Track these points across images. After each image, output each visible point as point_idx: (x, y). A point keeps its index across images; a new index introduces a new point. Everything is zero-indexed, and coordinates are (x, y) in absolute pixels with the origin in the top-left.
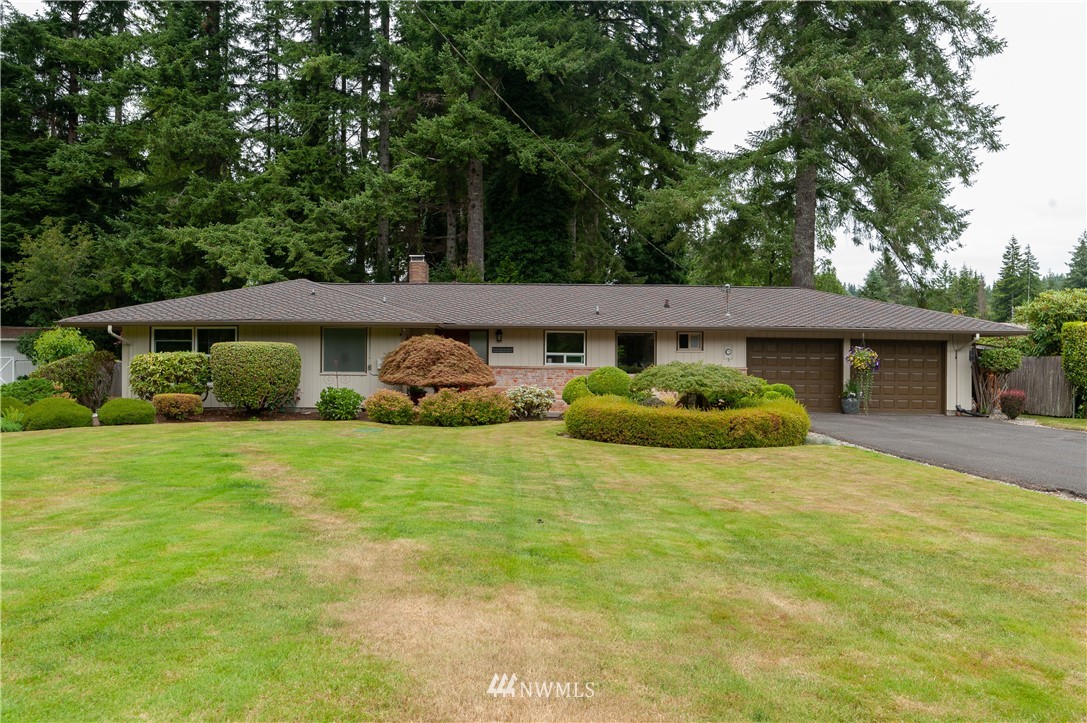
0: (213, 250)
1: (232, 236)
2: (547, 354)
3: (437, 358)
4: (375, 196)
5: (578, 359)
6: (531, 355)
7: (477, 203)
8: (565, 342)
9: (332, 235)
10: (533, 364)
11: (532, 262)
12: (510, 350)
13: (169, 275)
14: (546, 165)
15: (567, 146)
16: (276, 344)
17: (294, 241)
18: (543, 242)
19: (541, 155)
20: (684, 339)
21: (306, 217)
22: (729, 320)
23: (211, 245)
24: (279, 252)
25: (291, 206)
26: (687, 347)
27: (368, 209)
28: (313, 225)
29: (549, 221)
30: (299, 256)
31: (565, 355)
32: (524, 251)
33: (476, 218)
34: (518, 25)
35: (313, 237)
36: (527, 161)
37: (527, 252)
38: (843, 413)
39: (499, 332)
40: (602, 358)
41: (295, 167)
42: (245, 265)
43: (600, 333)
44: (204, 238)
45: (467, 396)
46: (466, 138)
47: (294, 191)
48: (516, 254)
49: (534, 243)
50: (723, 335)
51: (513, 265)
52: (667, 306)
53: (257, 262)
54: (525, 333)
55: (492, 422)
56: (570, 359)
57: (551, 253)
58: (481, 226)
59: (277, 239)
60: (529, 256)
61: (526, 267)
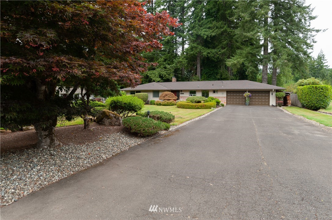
0: (150, 75)
1: (153, 73)
2: (190, 94)
4: (176, 64)
5: (195, 95)
6: (187, 95)
7: (199, 63)
8: (193, 92)
9: (171, 71)
10: (187, 96)
11: (210, 74)
12: (183, 94)
13: (144, 80)
14: (209, 55)
15: (214, 51)
16: (144, 93)
17: (164, 73)
18: (213, 70)
19: (208, 53)
20: (214, 91)
21: (167, 68)
22: (223, 88)
23: (150, 74)
24: (162, 75)
25: (164, 66)
26: (215, 93)
27: (175, 67)
28: (168, 70)
29: (213, 66)
30: (165, 76)
31: (193, 94)
32: (208, 72)
33: (199, 66)
35: (168, 72)
36: (205, 55)
37: (209, 72)
38: (246, 105)
39: (181, 91)
40: (199, 95)
41: (165, 58)
42: (155, 78)
43: (199, 91)
44: (149, 73)
45: (169, 101)
46: (192, 51)
47: (164, 63)
48: (207, 73)
49: (211, 70)
50: (222, 91)
51: (205, 75)
52: (213, 85)
53: (157, 77)
54: (186, 91)
55: (172, 105)
56: (193, 95)
57: (214, 72)
58: (200, 68)
59: (161, 73)
60: (209, 73)
61: (209, 75)
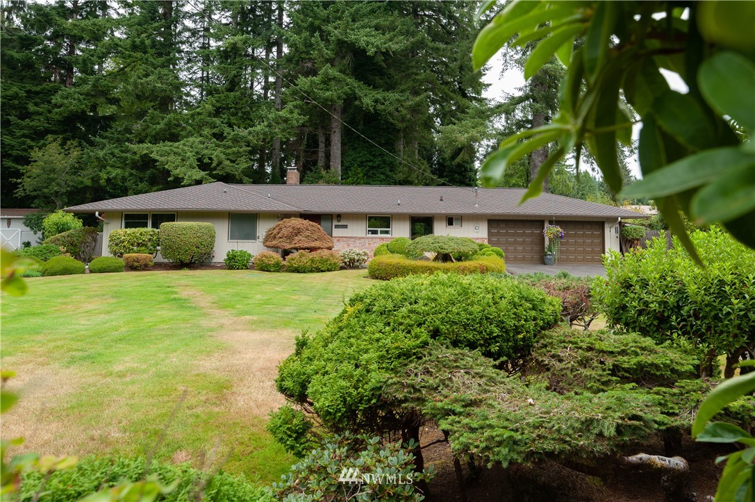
0: (163, 159)
1: (175, 150)
2: (368, 229)
3: (298, 232)
4: (269, 126)
5: (387, 232)
6: (358, 230)
7: (337, 130)
8: (380, 222)
9: (241, 150)
10: (359, 235)
11: (373, 168)
12: (345, 227)
13: (131, 175)
14: (380, 107)
15: (393, 96)
17: (216, 153)
18: (380, 155)
19: (376, 101)
20: (450, 221)
21: (225, 138)
22: (477, 209)
23: (161, 156)
24: (206, 161)
25: (215, 131)
26: (452, 225)
27: (265, 134)
28: (230, 143)
29: (383, 142)
30: (220, 163)
31: (379, 230)
32: (367, 161)
33: (336, 139)
34: (363, 21)
35: (229, 151)
36: (368, 105)
37: (371, 161)
38: (545, 264)
39: (339, 216)
40: (401, 231)
41: (219, 105)
42: (183, 169)
43: (400, 217)
44: (156, 151)
45: (315, 255)
46: (328, 90)
47: (217, 121)
48: (362, 162)
49: (374, 155)
50: (474, 218)
51: (359, 170)
52: (441, 200)
53: (192, 167)
54: (355, 217)
55: (329, 270)
56: (382, 232)
57: (384, 162)
58: (340, 145)
59: (205, 152)
60: (370, 164)
61: (368, 171)
